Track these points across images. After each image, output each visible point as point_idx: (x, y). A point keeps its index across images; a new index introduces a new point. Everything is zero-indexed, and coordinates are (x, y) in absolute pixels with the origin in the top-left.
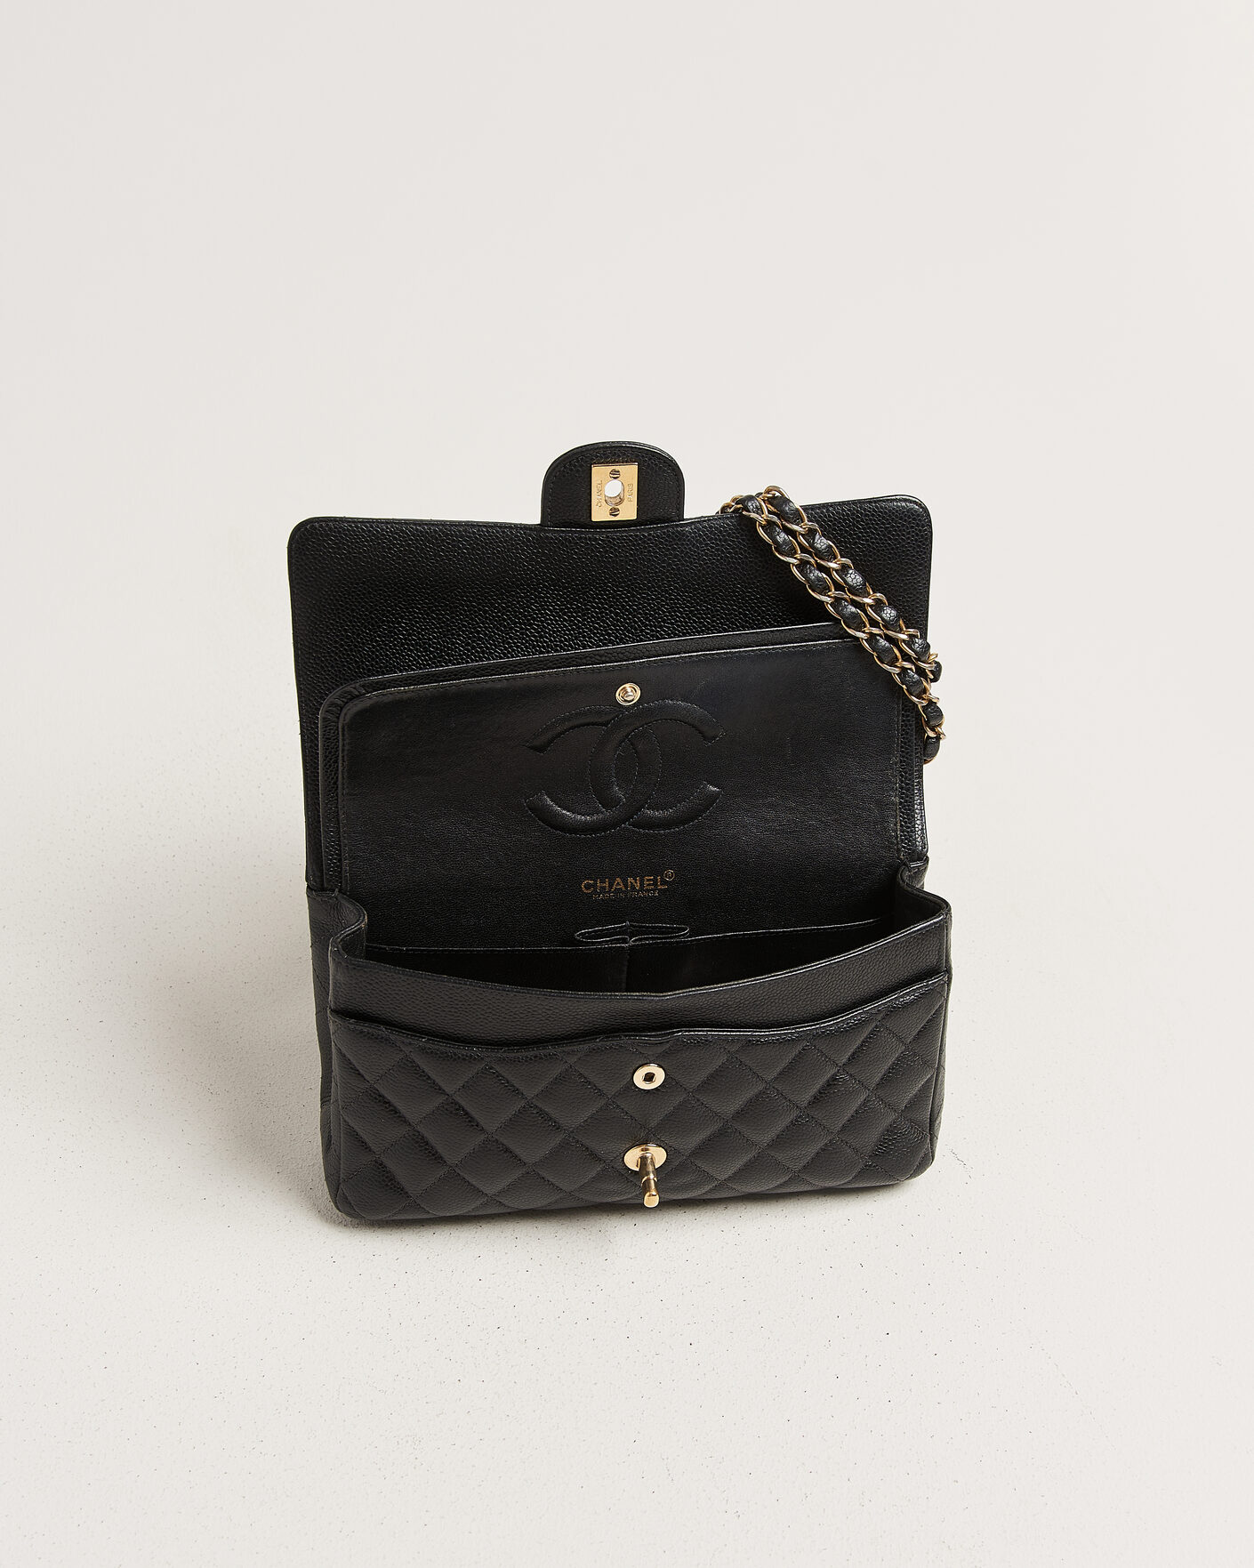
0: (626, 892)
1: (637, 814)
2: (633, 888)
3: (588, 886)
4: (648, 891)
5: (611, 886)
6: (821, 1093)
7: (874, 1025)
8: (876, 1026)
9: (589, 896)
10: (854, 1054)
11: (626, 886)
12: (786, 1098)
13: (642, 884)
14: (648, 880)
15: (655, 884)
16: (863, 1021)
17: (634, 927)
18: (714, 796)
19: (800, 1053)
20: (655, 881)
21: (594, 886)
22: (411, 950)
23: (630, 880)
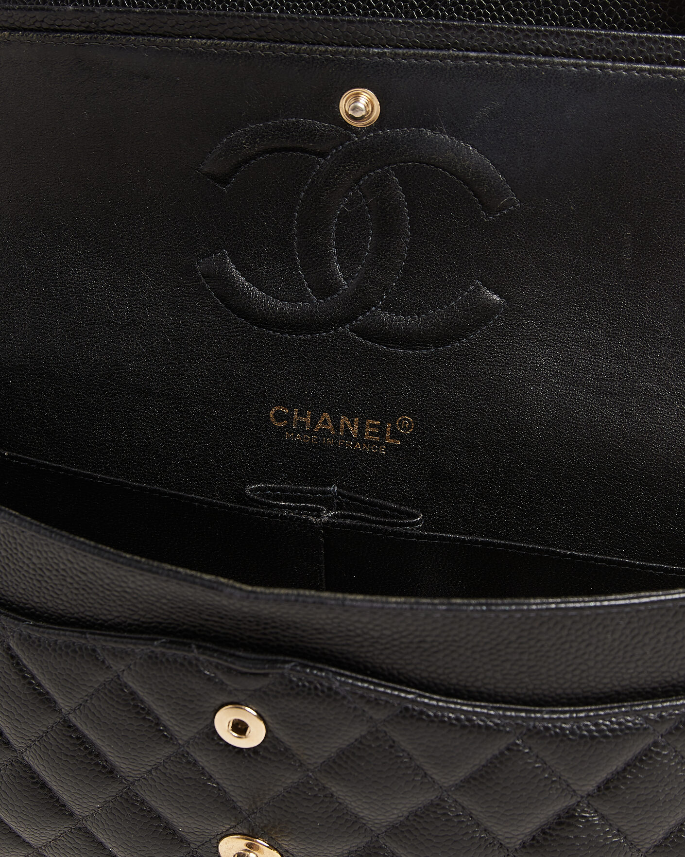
0: (336, 438)
1: (363, 314)
2: (348, 434)
3: (279, 416)
4: (370, 443)
5: (314, 423)
6: (544, 833)
7: (650, 740)
8: (655, 744)
9: (280, 432)
10: (608, 781)
11: (337, 427)
12: (478, 825)
13: (361, 430)
14: (373, 426)
15: (382, 434)
16: (629, 728)
17: (343, 496)
18: (491, 310)
19: (502, 753)
20: (382, 428)
21: (289, 417)
22: (16, 458)
23: (344, 419)
